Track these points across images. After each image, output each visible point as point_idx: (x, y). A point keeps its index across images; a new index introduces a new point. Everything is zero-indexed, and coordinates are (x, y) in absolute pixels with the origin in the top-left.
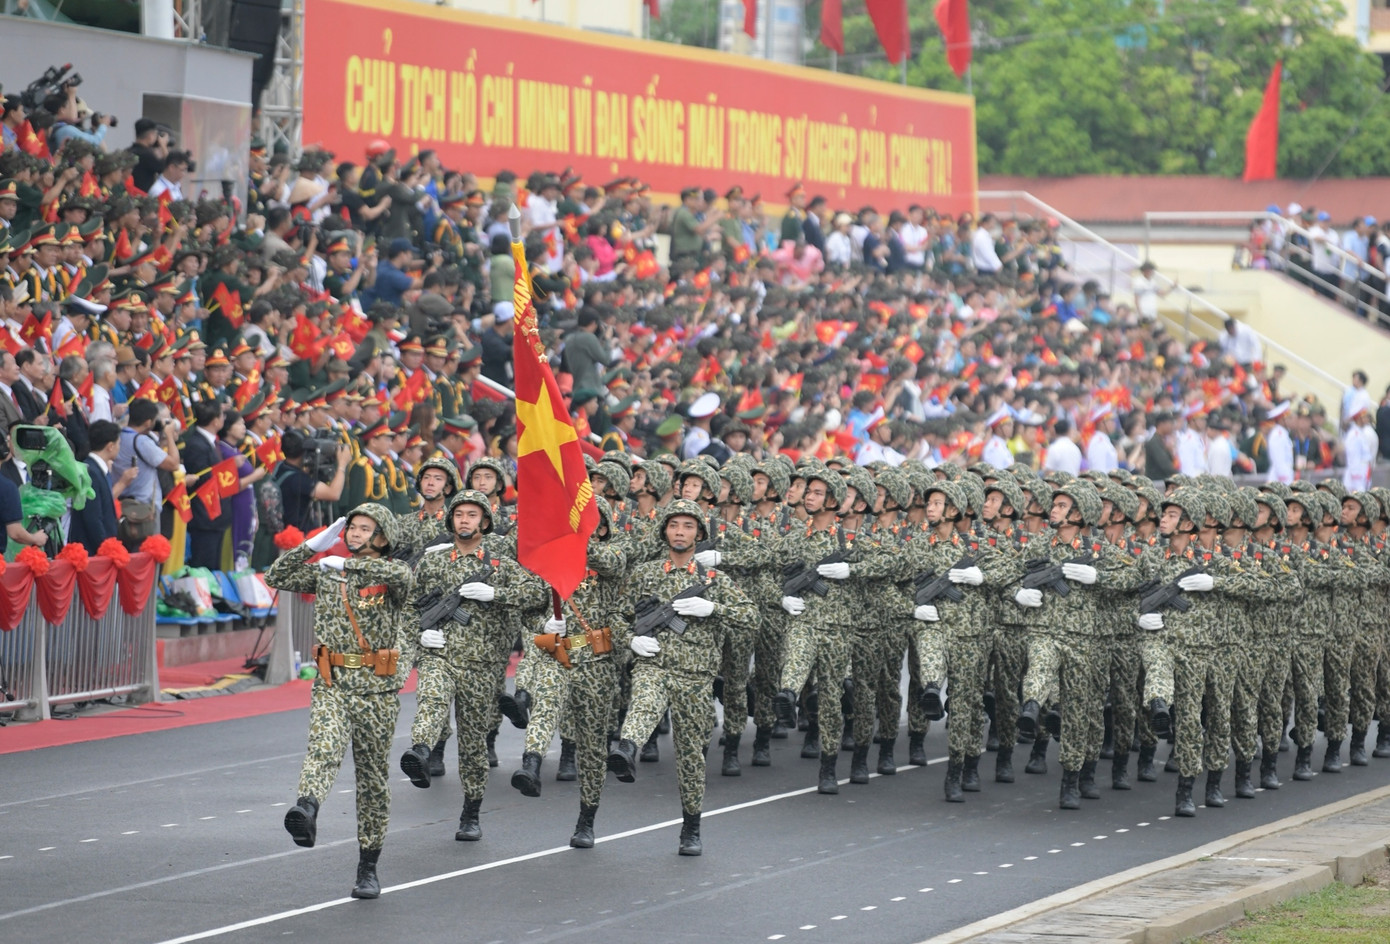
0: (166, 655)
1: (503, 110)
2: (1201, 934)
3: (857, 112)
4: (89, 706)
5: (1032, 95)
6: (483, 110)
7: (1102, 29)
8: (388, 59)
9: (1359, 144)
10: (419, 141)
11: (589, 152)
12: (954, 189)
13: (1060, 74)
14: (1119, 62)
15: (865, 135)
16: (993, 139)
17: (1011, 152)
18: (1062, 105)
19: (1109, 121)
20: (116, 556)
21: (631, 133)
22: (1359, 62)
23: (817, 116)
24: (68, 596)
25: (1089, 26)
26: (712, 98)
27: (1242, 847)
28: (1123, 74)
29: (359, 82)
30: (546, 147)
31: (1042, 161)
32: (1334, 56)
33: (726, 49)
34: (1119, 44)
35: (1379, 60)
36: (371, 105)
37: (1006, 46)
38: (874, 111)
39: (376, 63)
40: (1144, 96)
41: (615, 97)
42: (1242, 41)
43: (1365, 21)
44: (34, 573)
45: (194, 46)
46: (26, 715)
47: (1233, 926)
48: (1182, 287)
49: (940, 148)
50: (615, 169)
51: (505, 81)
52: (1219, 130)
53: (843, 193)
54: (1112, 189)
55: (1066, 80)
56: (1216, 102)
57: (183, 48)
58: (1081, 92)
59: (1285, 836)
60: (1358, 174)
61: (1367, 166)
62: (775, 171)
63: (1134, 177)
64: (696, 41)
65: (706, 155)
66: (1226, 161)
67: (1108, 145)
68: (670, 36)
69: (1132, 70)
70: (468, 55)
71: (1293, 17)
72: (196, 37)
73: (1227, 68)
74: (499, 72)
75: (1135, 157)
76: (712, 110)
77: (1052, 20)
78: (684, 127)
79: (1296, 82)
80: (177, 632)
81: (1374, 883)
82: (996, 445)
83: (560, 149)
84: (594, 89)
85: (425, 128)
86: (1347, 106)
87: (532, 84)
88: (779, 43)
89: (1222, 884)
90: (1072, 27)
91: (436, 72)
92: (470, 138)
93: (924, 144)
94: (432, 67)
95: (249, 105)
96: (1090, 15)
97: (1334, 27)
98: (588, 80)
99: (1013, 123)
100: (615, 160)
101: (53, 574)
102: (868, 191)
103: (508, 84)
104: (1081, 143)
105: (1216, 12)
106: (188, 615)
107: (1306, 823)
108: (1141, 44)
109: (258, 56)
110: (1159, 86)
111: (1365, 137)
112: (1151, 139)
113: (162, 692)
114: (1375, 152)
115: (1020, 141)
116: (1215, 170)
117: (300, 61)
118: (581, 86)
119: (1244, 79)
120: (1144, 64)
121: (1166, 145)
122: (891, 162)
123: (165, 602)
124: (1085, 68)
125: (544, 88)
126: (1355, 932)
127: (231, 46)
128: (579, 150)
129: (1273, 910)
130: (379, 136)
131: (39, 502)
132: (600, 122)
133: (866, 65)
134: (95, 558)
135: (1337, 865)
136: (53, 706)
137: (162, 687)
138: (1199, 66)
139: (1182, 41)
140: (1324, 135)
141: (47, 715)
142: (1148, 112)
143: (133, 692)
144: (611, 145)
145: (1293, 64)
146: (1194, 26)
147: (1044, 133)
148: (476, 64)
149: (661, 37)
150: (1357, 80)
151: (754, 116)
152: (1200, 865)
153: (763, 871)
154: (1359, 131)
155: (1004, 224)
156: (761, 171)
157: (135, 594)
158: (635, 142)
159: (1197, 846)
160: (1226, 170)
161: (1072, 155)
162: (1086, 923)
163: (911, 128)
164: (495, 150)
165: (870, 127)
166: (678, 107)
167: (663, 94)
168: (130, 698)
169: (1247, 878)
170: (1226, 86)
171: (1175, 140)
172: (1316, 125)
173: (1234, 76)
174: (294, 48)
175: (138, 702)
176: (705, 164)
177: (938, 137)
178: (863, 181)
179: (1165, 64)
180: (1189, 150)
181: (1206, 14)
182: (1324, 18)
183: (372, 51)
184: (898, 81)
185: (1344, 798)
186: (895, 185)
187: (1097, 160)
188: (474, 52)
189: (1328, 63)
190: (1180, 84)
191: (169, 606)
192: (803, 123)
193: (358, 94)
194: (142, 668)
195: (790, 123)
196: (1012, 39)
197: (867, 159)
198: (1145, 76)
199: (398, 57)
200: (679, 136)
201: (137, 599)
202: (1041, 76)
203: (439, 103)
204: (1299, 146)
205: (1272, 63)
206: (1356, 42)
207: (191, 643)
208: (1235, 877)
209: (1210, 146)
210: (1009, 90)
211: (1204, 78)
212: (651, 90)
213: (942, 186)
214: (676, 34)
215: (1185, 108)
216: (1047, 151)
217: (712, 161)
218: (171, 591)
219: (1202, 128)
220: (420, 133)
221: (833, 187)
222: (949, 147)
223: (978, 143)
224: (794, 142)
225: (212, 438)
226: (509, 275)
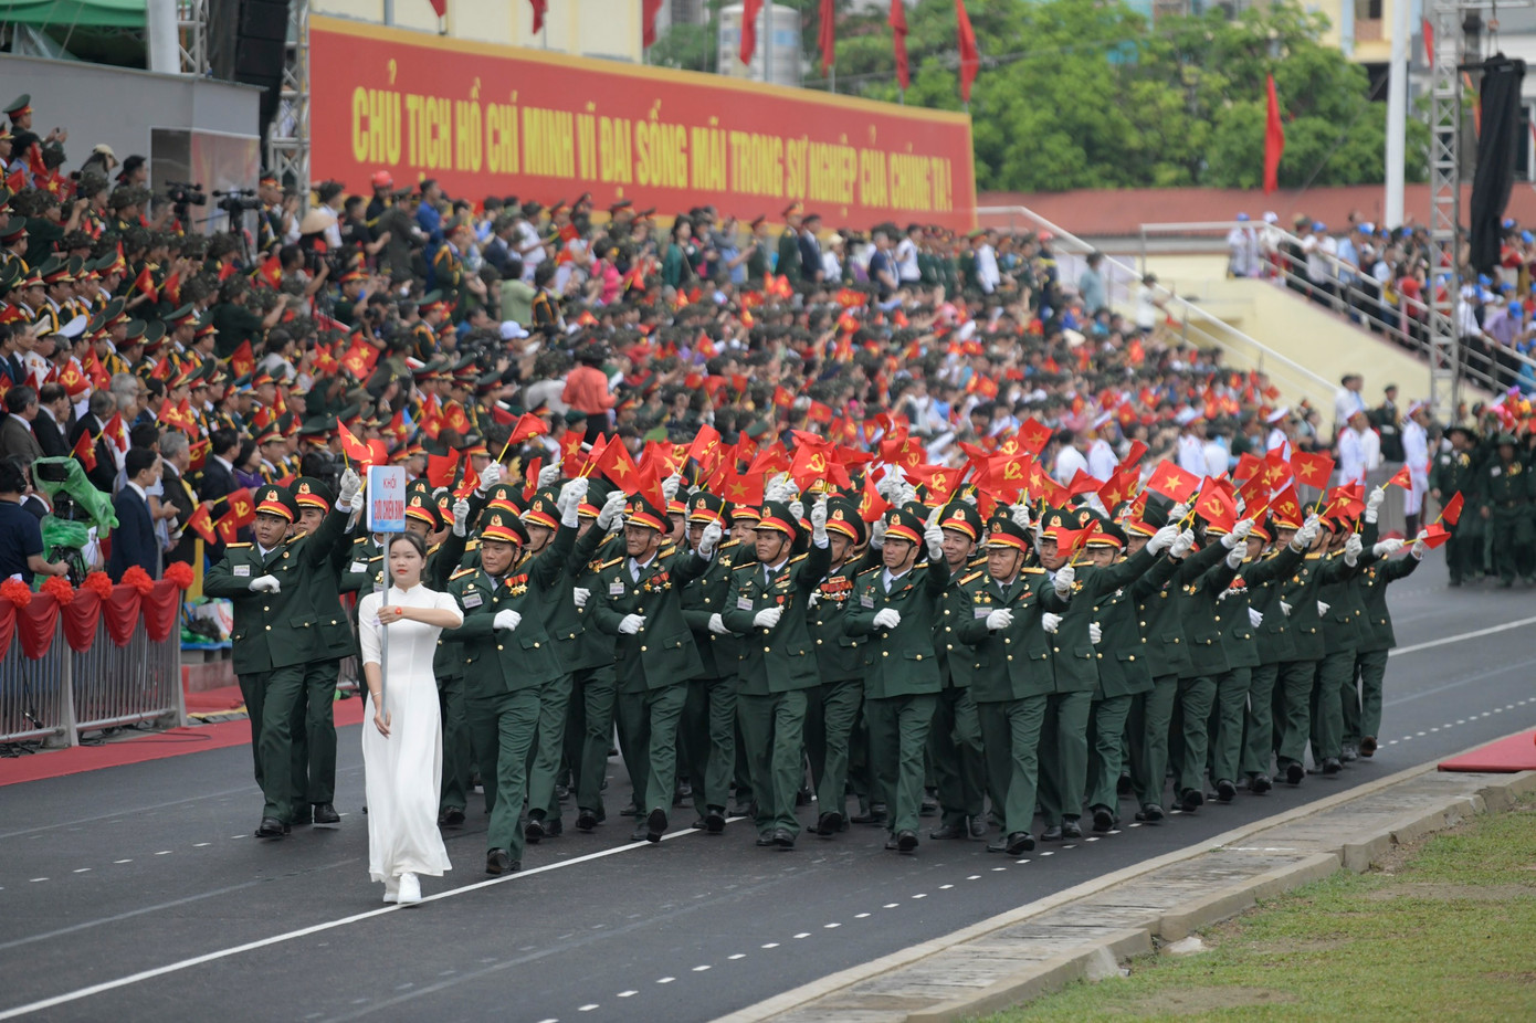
0: (191, 680)
1: (508, 137)
2: (1214, 922)
3: (857, 131)
4: (116, 731)
5: (1027, 112)
6: (488, 137)
7: (1095, 46)
8: (393, 89)
9: (1346, 153)
10: (426, 169)
11: (594, 177)
12: (954, 205)
13: (1053, 91)
14: (1111, 78)
15: (865, 154)
16: (990, 156)
17: (1008, 168)
18: (1057, 121)
19: (1103, 134)
20: (140, 582)
21: (635, 158)
22: (1344, 74)
23: (817, 137)
24: (94, 624)
25: (1081, 43)
26: (714, 121)
27: (1251, 838)
28: (1115, 89)
29: (365, 112)
30: (552, 173)
31: (1039, 175)
32: (1321, 67)
33: (726, 72)
34: (1109, 59)
35: (1365, 70)
36: (377, 135)
37: (1001, 63)
38: (873, 130)
39: (381, 93)
40: (1136, 110)
41: (618, 122)
42: (1230, 54)
43: (1349, 31)
44: (59, 602)
45: (201, 80)
46: (54, 742)
47: (1245, 913)
48: (1178, 297)
49: (938, 165)
50: (620, 193)
51: (509, 108)
52: (1211, 142)
53: (845, 212)
54: (1108, 203)
55: (1059, 96)
56: (1207, 115)
57: (191, 82)
58: (1075, 108)
59: (1293, 826)
60: (1347, 182)
61: (1355, 173)
62: (778, 192)
63: (1129, 190)
64: (696, 66)
65: (710, 177)
66: (1218, 172)
67: (1102, 159)
68: (671, 61)
69: (1124, 84)
70: (472, 84)
71: (1279, 30)
72: (202, 72)
73: (1216, 81)
74: (503, 100)
75: (1129, 170)
76: (714, 133)
77: (1044, 38)
78: (687, 151)
79: (1284, 94)
80: (201, 657)
81: (1381, 869)
83: (566, 174)
84: (597, 115)
85: (431, 156)
86: (1335, 116)
87: (536, 111)
88: (776, 66)
89: (1233, 874)
90: (1065, 44)
91: (441, 101)
92: (476, 166)
93: (924, 162)
94: (437, 98)
95: (257, 137)
96: (1082, 32)
97: (1319, 38)
98: (591, 106)
99: (1009, 139)
100: (620, 184)
101: (77, 602)
102: (870, 209)
103: (512, 111)
104: (1076, 157)
105: (1204, 27)
106: (211, 641)
107: (1313, 813)
108: (1132, 60)
109: (265, 89)
110: (1151, 100)
111: (1352, 146)
112: (1144, 152)
113: (188, 716)
114: (1363, 160)
115: (1018, 157)
116: (1207, 181)
117: (306, 93)
118: (584, 112)
119: (1235, 92)
120: (1136, 79)
121: (1159, 158)
122: (891, 180)
123: (189, 629)
124: (1078, 84)
125: (548, 114)
126: (1362, 916)
127: (238, 80)
128: (584, 175)
129: (1283, 897)
130: (386, 166)
131: (61, 533)
132: (604, 147)
133: (863, 86)
134: (119, 586)
135: (1343, 852)
136: (81, 732)
137: (188, 712)
138: (1189, 80)
139: (1172, 56)
140: (1313, 144)
141: (75, 742)
142: (1141, 126)
143: (160, 716)
144: (616, 169)
145: (1281, 75)
146: (1183, 41)
147: (1040, 149)
148: (480, 92)
149: (661, 63)
150: (1343, 90)
151: (755, 138)
152: (1212, 856)
153: (788, 873)
154: (1346, 140)
156: (764, 191)
157: (159, 621)
158: (639, 166)
159: (1208, 838)
160: (1217, 180)
161: (1068, 170)
162: (1103, 914)
163: (910, 147)
164: (501, 177)
165: (869, 147)
166: (681, 131)
167: (666, 118)
168: (157, 724)
169: (1256, 867)
170: (1215, 98)
171: (1168, 153)
172: (1304, 135)
173: (1224, 89)
174: (301, 81)
175: (166, 727)
176: (708, 186)
177: (938, 155)
178: (865, 200)
179: (1156, 79)
180: (1182, 162)
181: (1193, 28)
182: (1310, 30)
183: (378, 82)
184: (895, 100)
185: (1349, 788)
186: (895, 203)
187: (1093, 173)
188: (478, 81)
189: (1315, 74)
190: (1171, 98)
191: (192, 632)
192: (804, 143)
193: (365, 124)
194: (169, 694)
195: (791, 144)
196: (1005, 57)
197: (867, 177)
198: (1137, 90)
199: (404, 87)
200: (683, 159)
201: (162, 626)
202: (1034, 91)
203: (444, 132)
204: (1289, 155)
205: (1260, 75)
206: (1341, 53)
207: (216, 668)
208: (1245, 866)
209: (1201, 158)
210: (1005, 107)
211: (1194, 92)
212: (654, 114)
213: (943, 204)
214: (676, 59)
215: (1177, 121)
216: (1044, 166)
217: (715, 183)
218: (194, 617)
219: (1194, 141)
220: (426, 162)
221: (834, 207)
222: (949, 163)
223: (976, 160)
224: (795, 163)
225: (229, 467)
226: (522, 299)
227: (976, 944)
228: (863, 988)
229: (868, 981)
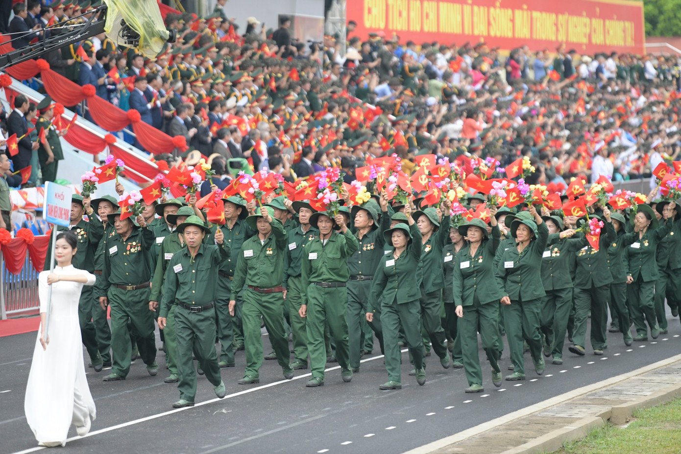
1: (432, 16)
3: (590, 10)
6: (423, 16)
10: (396, 31)
11: (471, 33)
12: (635, 43)
15: (594, 21)
16: (652, 20)
17: (660, 26)
21: (489, 24)
23: (572, 14)
26: (525, 7)
29: (370, 6)
30: (452, 32)
31: (675, 29)
36: (376, 16)
38: (598, 10)
41: (482, 8)
49: (629, 25)
50: (482, 40)
51: (433, 3)
53: (584, 47)
62: (553, 38)
65: (523, 32)
76: (525, 13)
78: (513, 20)
82: (656, 156)
83: (458, 32)
84: (472, 5)
85: (399, 25)
87: (445, 4)
92: (418, 29)
93: (622, 23)
95: (322, 17)
98: (470, 1)
99: (661, 12)
100: (482, 36)
102: (596, 45)
115: (665, 20)
118: (467, 4)
122: (606, 32)
125: (450, 5)
128: (466, 32)
130: (379, 29)
132: (475, 19)
144: (480, 30)
147: (675, 17)
151: (544, 14)
155: (658, 58)
156: (548, 38)
158: (491, 28)
163: (615, 17)
164: (429, 34)
165: (596, 17)
166: (510, 12)
167: (503, 6)
176: (522, 36)
177: (627, 21)
178: (594, 41)
186: (608, 43)
192: (566, 16)
193: (370, 11)
195: (560, 17)
197: (595, 31)
200: (510, 24)
203: (405, 14)
212: (498, 4)
213: (629, 42)
217: (525, 35)
220: (397, 27)
221: (580, 45)
222: (633, 24)
223: (645, 23)
224: (562, 25)
225: (309, 162)
226: (437, 88)
227: (644, 376)
228: (592, 395)
229: (593, 392)
